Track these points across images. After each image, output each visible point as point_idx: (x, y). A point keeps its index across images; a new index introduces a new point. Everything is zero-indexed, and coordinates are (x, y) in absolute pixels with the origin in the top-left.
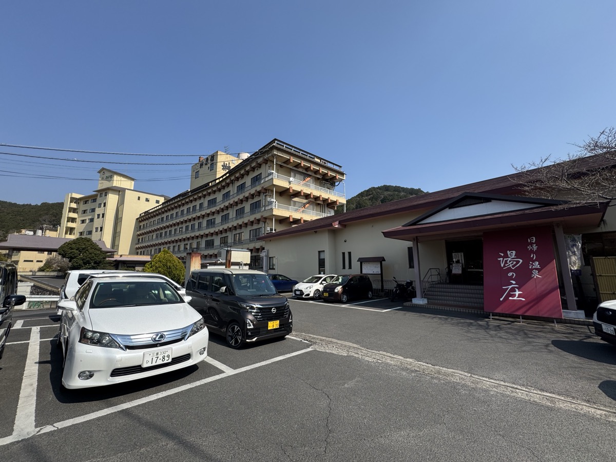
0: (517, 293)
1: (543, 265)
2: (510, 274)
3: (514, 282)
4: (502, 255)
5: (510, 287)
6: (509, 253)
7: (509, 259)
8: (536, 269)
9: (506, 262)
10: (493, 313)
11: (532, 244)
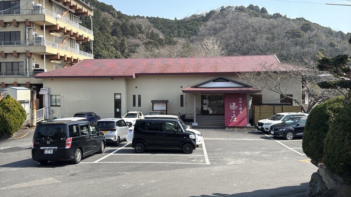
0: (235, 119)
1: (243, 109)
2: (233, 112)
3: (234, 115)
4: (231, 104)
5: (233, 117)
6: (233, 103)
7: (233, 106)
8: (241, 110)
9: (232, 108)
10: (228, 127)
11: (240, 100)
